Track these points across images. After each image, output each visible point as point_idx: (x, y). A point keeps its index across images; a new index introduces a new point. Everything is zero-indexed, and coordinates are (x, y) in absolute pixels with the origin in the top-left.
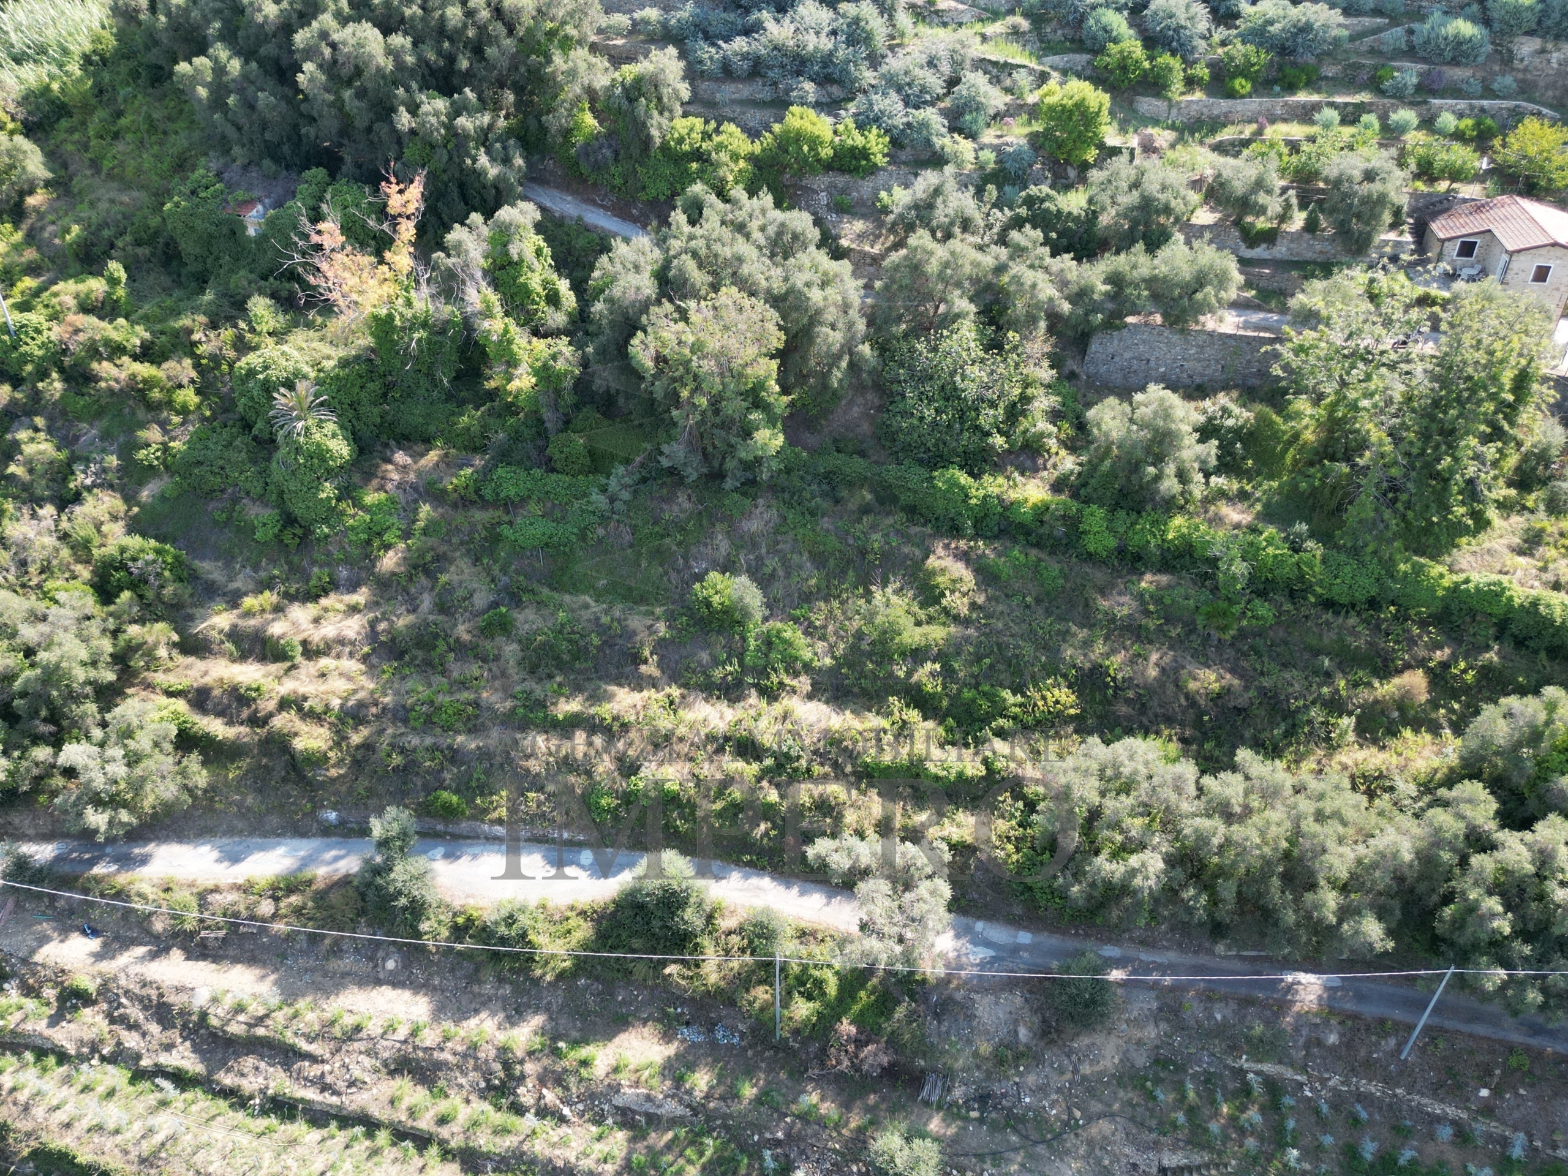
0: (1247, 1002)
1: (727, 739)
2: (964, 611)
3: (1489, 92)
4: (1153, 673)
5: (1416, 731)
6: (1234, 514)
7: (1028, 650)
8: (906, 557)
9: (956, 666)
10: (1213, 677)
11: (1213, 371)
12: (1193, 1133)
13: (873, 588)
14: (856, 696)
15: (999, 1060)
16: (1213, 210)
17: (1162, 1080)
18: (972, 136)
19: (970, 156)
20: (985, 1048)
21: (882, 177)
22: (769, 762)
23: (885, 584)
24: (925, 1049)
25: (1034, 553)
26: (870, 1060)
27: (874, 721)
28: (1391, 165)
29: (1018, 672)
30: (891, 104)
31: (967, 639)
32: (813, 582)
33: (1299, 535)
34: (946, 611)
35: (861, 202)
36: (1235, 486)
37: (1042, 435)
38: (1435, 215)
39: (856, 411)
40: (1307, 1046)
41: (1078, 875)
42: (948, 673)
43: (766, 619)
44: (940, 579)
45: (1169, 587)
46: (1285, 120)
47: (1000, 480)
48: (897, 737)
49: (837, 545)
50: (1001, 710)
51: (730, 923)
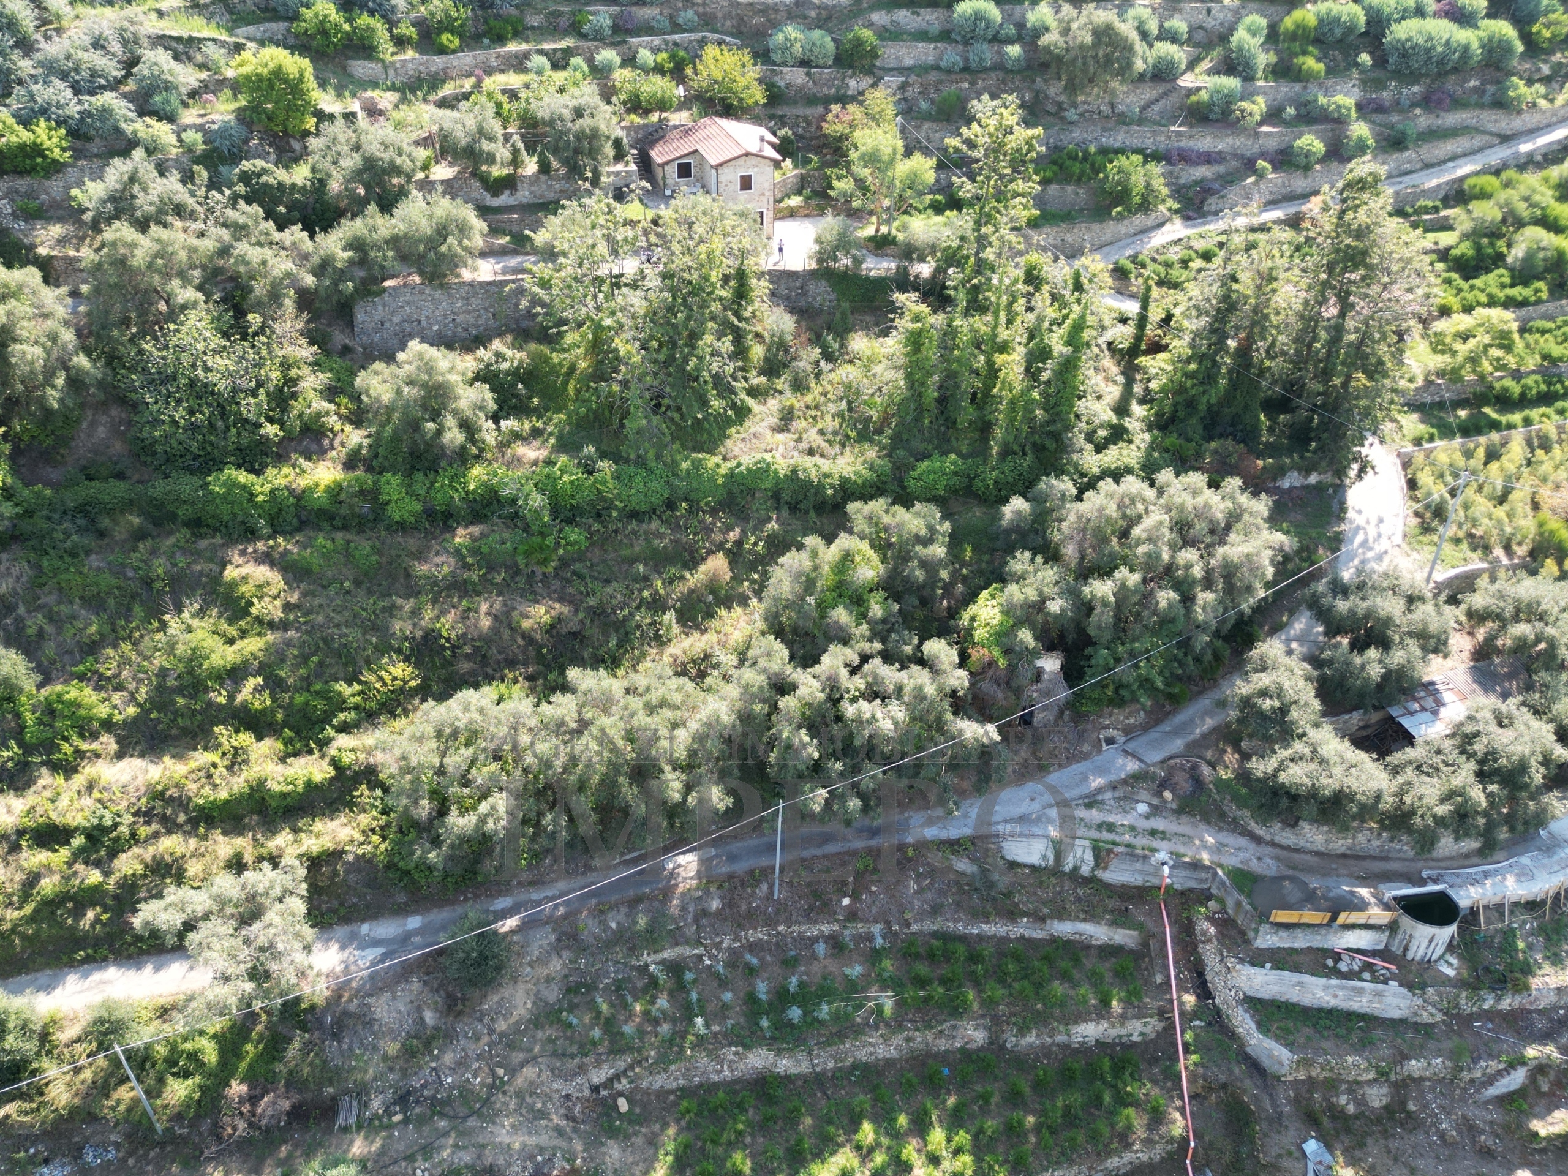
0: (634, 903)
1: (21, 833)
2: (278, 614)
3: (677, 28)
4: (486, 623)
5: (729, 608)
6: (530, 452)
7: (353, 635)
8: (201, 573)
9: (283, 674)
10: (542, 610)
11: (486, 320)
12: (612, 1042)
13: (167, 617)
14: (176, 738)
15: (409, 1053)
16: (451, 165)
17: (577, 1006)
18: (171, 118)
19: (172, 139)
20: (392, 1048)
21: (71, 173)
22: (78, 841)
23: (179, 610)
24: (329, 1073)
25: (339, 536)
26: (270, 1112)
27: (202, 758)
28: (596, 100)
29: (350, 661)
30: (59, 92)
31: (289, 644)
32: (93, 629)
33: (589, 458)
34: (259, 620)
35: (55, 205)
36: (527, 426)
37: (318, 415)
38: (653, 143)
39: (102, 432)
40: (696, 920)
42: (274, 684)
43: (40, 686)
44: (243, 589)
45: (483, 535)
46: (502, 71)
47: (286, 470)
48: (229, 768)
49: (114, 582)
50: (341, 705)
51: (72, 1032)
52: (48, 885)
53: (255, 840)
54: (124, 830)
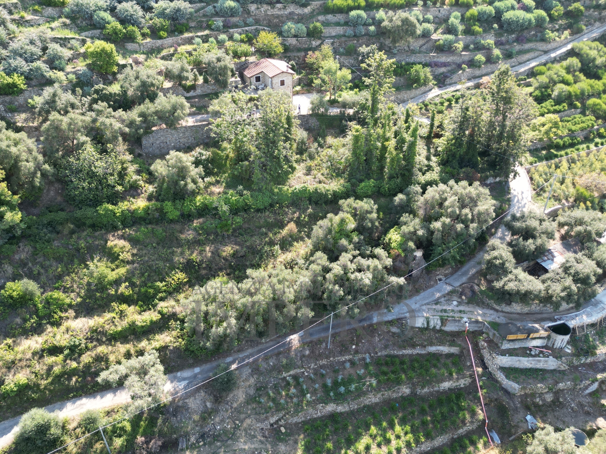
0: (278, 354)
1: (43, 350)
2: (130, 258)
3: (246, 25)
4: (209, 254)
5: (298, 242)
6: (217, 189)
7: (161, 264)
8: (98, 245)
9: (135, 281)
10: (230, 249)
11: (191, 140)
12: (276, 407)
13: (88, 263)
14: (96, 309)
15: (203, 419)
16: (170, 81)
17: (261, 395)
18: (62, 69)
19: (64, 78)
20: (196, 417)
21: (27, 94)
22: (66, 352)
23: (92, 259)
24: (174, 430)
25: (150, 227)
26: (154, 446)
27: (108, 316)
28: (224, 55)
29: (160, 273)
30: (19, 62)
31: (135, 268)
32: (59, 270)
33: (241, 190)
34: (123, 261)
35: (21, 106)
36: (214, 180)
37: (136, 181)
38: (244, 69)
39: (52, 193)
40: (301, 359)
42: (132, 285)
43: (42, 293)
44: (115, 249)
45: (204, 222)
46: (183, 45)
47: (126, 203)
48: (120, 318)
49: (66, 251)
50: (159, 290)
51: (74, 424)
52: (57, 370)
53: (134, 344)
54: (83, 345)
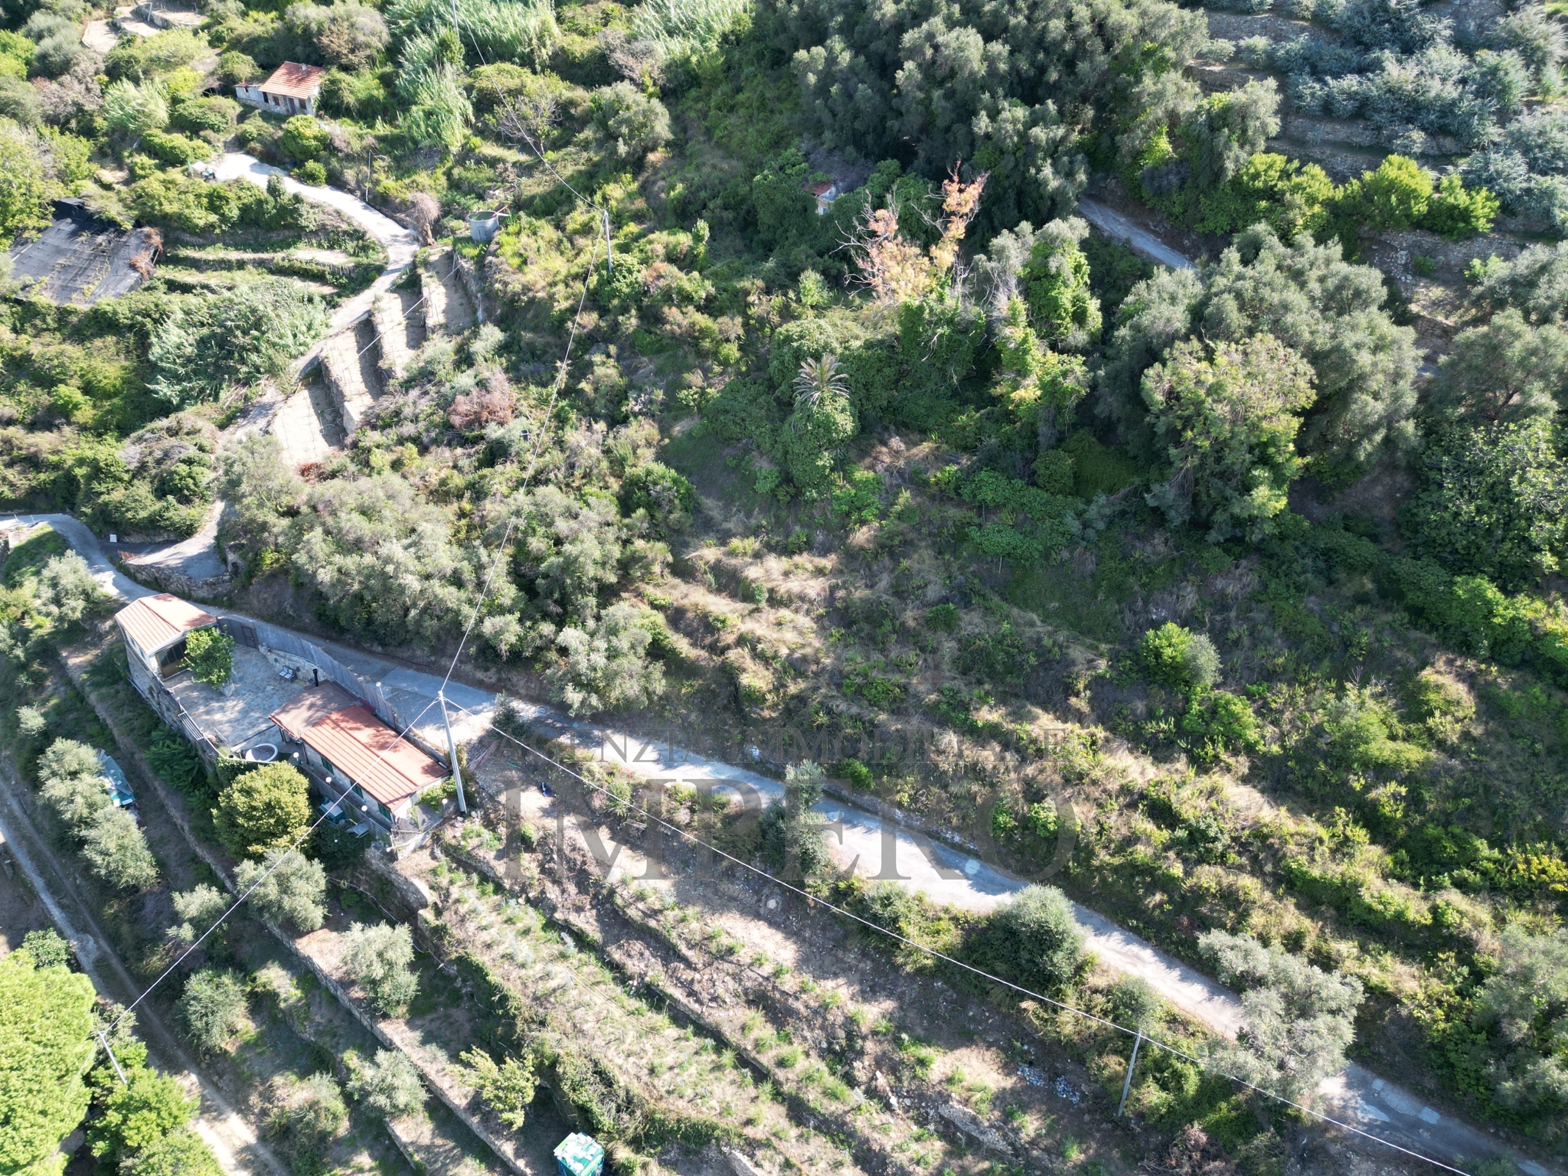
1: (1143, 796)
2: (1453, 738)
7: (1522, 803)
8: (1398, 661)
9: (1427, 796)
13: (1349, 685)
14: (1297, 794)
22: (1181, 833)
23: (1364, 683)
25: (1558, 695)
27: (1311, 826)
29: (1503, 823)
30: (1513, 165)
31: (1449, 771)
32: (1281, 660)
34: (1431, 733)
35: (1447, 267)
39: (1378, 491)
41: (1515, 1071)
42: (1414, 801)
43: (1216, 686)
44: (1432, 696)
47: (1539, 604)
48: (1333, 852)
49: (1319, 630)
50: (1471, 862)
51: (1099, 981)
52: (1142, 852)
53: (1322, 930)
54: (1219, 847)
